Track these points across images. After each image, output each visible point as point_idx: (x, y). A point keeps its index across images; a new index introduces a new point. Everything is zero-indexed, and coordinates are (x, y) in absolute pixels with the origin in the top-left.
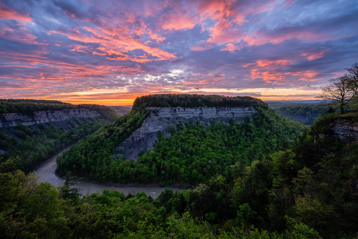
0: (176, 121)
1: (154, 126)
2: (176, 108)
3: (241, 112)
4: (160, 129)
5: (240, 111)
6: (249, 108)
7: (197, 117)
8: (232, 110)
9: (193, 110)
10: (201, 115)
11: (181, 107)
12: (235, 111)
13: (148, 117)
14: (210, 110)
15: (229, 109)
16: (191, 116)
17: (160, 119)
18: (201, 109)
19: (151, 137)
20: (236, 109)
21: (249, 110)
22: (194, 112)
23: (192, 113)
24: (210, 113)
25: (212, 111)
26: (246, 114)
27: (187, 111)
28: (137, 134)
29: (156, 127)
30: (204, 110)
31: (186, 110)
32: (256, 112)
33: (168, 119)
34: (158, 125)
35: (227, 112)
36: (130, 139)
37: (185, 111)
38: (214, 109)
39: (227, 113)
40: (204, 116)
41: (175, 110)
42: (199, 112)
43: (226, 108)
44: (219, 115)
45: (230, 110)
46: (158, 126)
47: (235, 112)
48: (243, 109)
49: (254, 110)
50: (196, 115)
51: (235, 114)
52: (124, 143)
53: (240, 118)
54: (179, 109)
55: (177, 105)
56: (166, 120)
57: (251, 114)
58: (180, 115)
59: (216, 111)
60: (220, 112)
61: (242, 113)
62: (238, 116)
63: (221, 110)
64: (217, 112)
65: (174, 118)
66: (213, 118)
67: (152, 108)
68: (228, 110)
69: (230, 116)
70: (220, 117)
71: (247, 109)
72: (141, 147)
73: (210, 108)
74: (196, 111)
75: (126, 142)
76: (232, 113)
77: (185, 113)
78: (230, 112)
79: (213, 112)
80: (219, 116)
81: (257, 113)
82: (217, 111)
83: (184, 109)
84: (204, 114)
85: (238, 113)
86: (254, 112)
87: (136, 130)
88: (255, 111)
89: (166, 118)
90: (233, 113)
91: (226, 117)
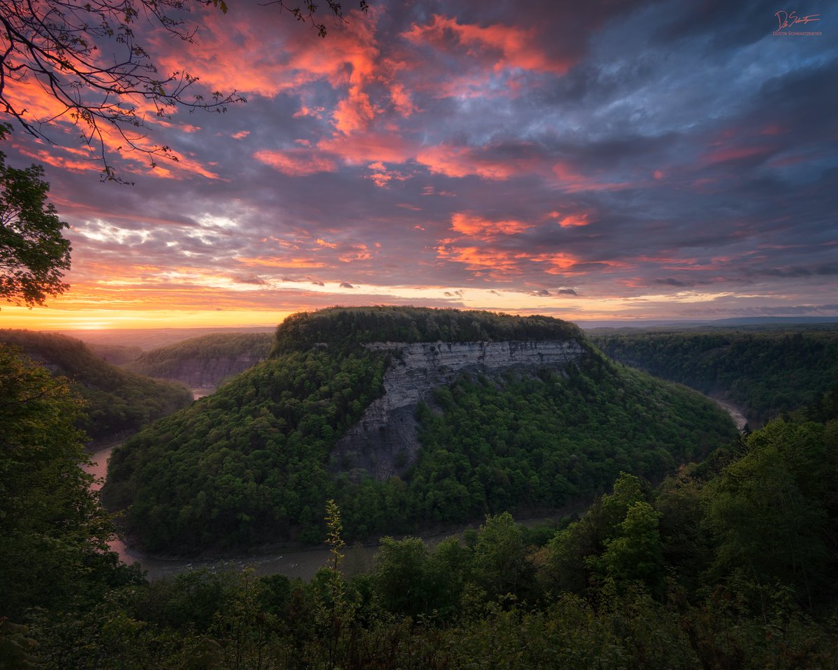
0: (439, 376)
1: (400, 392)
2: (434, 343)
3: (556, 352)
4: (413, 399)
5: (553, 349)
6: (570, 343)
7: (474, 365)
8: (540, 349)
9: (465, 348)
10: (481, 361)
11: (443, 341)
12: (544, 349)
13: (389, 369)
14: (499, 347)
15: (534, 346)
16: (463, 363)
17: (410, 373)
18: (481, 345)
19: (402, 420)
20: (547, 346)
21: (569, 348)
22: (467, 354)
23: (464, 356)
24: (498, 355)
25: (503, 350)
26: (565, 357)
27: (455, 352)
28: (374, 415)
29: (405, 395)
30: (488, 349)
31: (453, 348)
32: (583, 351)
33: (424, 371)
34: (409, 389)
35: (530, 352)
36: (359, 430)
37: (451, 352)
38: (507, 346)
39: (531, 354)
40: (488, 361)
41: (433, 349)
42: (478, 354)
43: (528, 344)
44: (516, 360)
45: (536, 348)
46: (409, 391)
47: (543, 352)
48: (559, 346)
49: (579, 346)
50: (470, 361)
51: (545, 358)
52: (345, 441)
53: (555, 364)
54: (439, 346)
55: (434, 337)
56: (421, 376)
57: (573, 357)
58: (443, 361)
59: (509, 351)
60: (517, 352)
61: (557, 355)
62: (551, 361)
63: (519, 347)
64: (511, 353)
65: (434, 370)
66: (505, 367)
67: (389, 344)
68: (532, 349)
69: (536, 360)
70: (517, 364)
71: (566, 344)
72: (393, 447)
73: (500, 343)
74: (471, 351)
75: (349, 438)
76: (539, 354)
77: (452, 357)
78: (535, 352)
79: (504, 353)
80: (516, 362)
81: (584, 354)
82: (512, 351)
83: (449, 347)
84: (487, 359)
85: (551, 355)
86: (578, 351)
87: (372, 405)
88: (582, 349)
89: (420, 370)
90: (541, 355)
91: (530, 364)
